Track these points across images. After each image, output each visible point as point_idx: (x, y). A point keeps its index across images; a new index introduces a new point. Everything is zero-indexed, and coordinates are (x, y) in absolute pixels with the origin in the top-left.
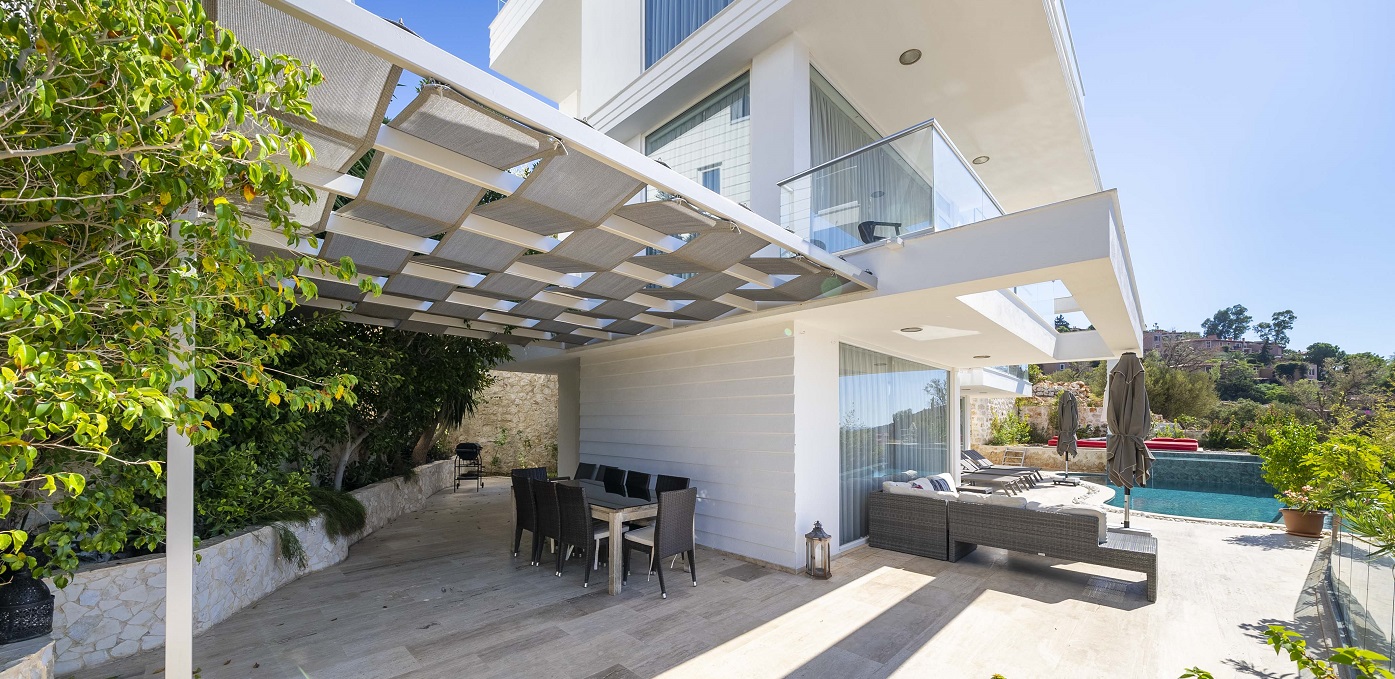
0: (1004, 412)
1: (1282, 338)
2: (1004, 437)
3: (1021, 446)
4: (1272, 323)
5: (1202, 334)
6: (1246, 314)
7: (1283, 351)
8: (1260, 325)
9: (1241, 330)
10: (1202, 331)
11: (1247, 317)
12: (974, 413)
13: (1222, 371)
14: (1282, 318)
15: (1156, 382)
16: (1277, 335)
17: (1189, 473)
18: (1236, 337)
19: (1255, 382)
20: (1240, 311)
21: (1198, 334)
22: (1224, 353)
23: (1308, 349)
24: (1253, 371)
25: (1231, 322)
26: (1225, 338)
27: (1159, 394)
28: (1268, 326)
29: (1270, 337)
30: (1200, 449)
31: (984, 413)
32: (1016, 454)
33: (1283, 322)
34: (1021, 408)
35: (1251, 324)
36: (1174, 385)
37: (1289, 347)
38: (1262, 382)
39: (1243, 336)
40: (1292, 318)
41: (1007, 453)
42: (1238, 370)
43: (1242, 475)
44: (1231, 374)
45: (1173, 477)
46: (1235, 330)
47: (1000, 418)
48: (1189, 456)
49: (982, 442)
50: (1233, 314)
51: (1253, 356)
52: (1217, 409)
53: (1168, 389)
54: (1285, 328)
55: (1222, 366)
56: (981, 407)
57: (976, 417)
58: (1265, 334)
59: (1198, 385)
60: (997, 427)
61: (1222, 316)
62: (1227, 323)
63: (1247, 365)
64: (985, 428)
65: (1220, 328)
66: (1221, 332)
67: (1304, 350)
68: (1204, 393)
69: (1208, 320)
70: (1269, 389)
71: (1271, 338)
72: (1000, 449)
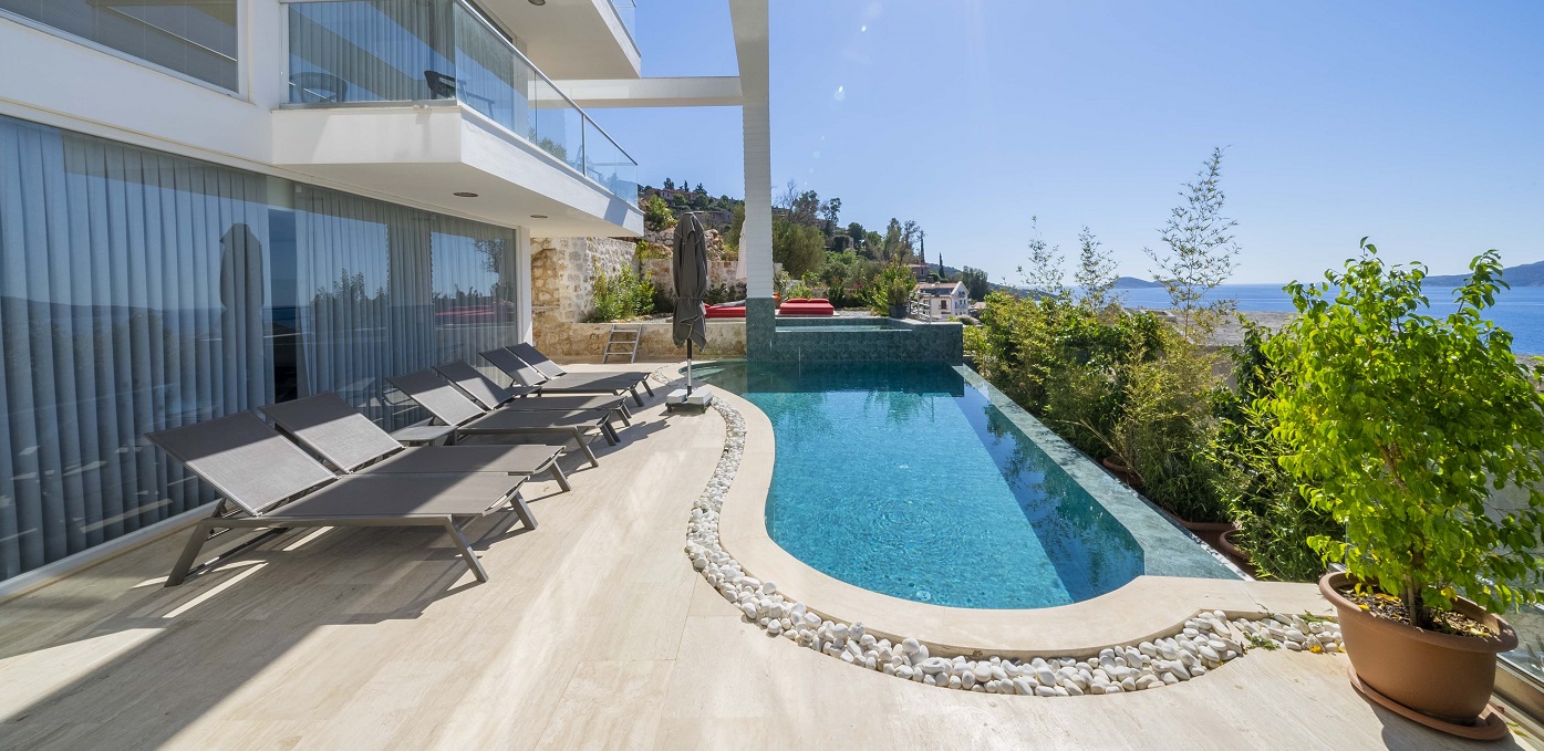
0: (616, 266)
2: (613, 307)
3: (638, 321)
12: (563, 267)
30: (836, 313)
31: (580, 267)
32: (629, 336)
34: (644, 259)
41: (614, 336)
47: (608, 275)
49: (577, 317)
56: (575, 256)
57: (566, 273)
60: (602, 290)
64: (582, 292)
72: (604, 328)
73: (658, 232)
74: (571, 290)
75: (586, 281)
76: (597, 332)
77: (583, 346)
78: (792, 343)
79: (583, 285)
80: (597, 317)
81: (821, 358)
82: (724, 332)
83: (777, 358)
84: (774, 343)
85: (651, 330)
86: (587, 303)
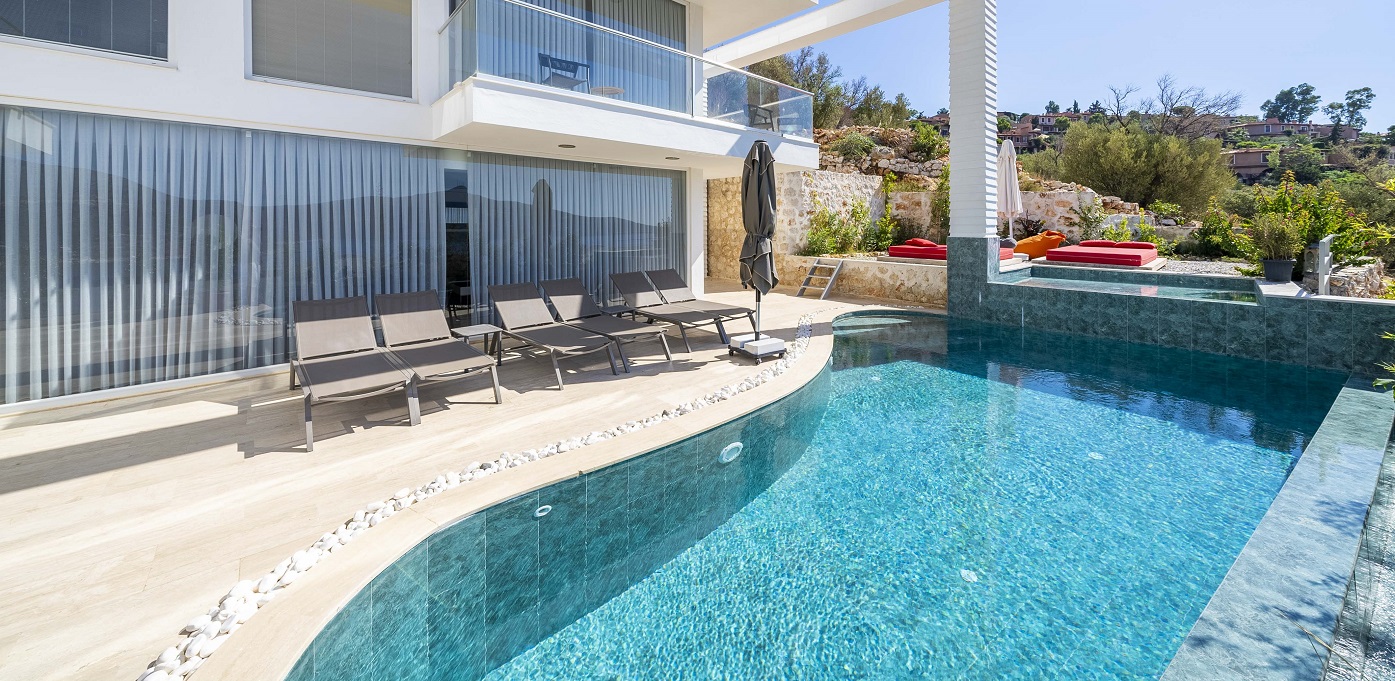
1: (1358, 120)
4: (1345, 103)
5: (1261, 118)
6: (1313, 93)
7: (1358, 135)
8: (1331, 106)
9: (1309, 111)
10: (1261, 115)
11: (1314, 97)
13: (1282, 158)
14: (1357, 97)
16: (1352, 117)
18: (1301, 120)
19: (1323, 169)
20: (1306, 90)
21: (1256, 117)
22: (1286, 137)
23: (1389, 129)
24: (1320, 157)
25: (1296, 104)
26: (1289, 121)
28: (1341, 106)
29: (1343, 118)
33: (1358, 102)
35: (1319, 105)
37: (1365, 129)
38: (1331, 168)
39: (1309, 118)
40: (1370, 96)
42: (1302, 156)
44: (1292, 160)
46: (1301, 112)
50: (1299, 94)
51: (1319, 140)
54: (1360, 107)
55: (1281, 152)
58: (1337, 116)
61: (1285, 97)
62: (1290, 105)
63: (1312, 150)
65: (1283, 110)
66: (1284, 115)
67: (1384, 132)
69: (1268, 102)
70: (1339, 176)
71: (1344, 120)
73: (923, 162)
74: (786, 224)
75: (801, 215)
76: (804, 265)
77: (793, 277)
78: (1011, 300)
79: (798, 219)
80: (810, 250)
81: (1059, 327)
82: (930, 277)
83: (989, 317)
84: (985, 297)
85: (851, 267)
86: (802, 238)
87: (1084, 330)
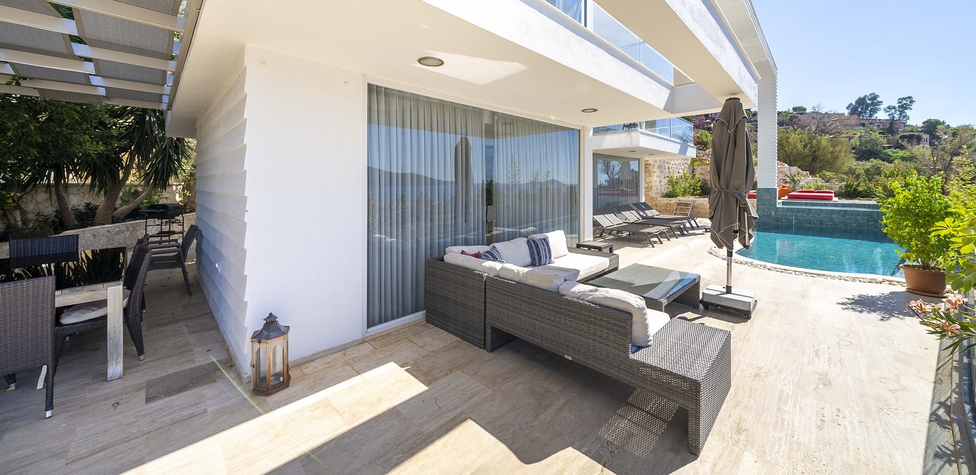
0: (681, 171)
1: (904, 117)
2: (678, 191)
3: (692, 198)
4: (897, 106)
5: (846, 114)
6: (879, 99)
7: (905, 125)
8: (889, 108)
9: (874, 111)
10: (846, 112)
11: (879, 102)
12: (654, 172)
13: (860, 141)
14: (905, 102)
15: (805, 146)
16: (901, 114)
17: (824, 220)
18: (871, 116)
19: (884, 148)
20: (874, 97)
21: (844, 114)
22: (862, 128)
23: (924, 123)
24: (883, 141)
25: (868, 106)
26: (863, 117)
27: (807, 156)
28: (894, 108)
29: (896, 116)
30: (835, 199)
31: (662, 172)
32: (686, 205)
33: (905, 105)
34: (695, 168)
35: (882, 107)
36: (819, 149)
37: (909, 123)
38: (889, 148)
39: (876, 115)
40: (912, 102)
41: (678, 204)
42: (872, 139)
43: (869, 221)
44: (867, 142)
45: (810, 223)
46: (870, 111)
47: (676, 175)
48: (825, 205)
49: (659, 195)
50: (869, 99)
51: (882, 129)
52: (854, 167)
53: (814, 152)
54: (906, 109)
55: (860, 137)
56: (660, 167)
57: (655, 175)
58: (892, 114)
59: (838, 149)
60: (672, 183)
61: (861, 101)
62: (864, 106)
63: (878, 136)
64: (663, 183)
65: (860, 110)
66: (860, 113)
67: (920, 125)
68: (843, 154)
69: (851, 104)
70: (894, 153)
71: (897, 117)
72: (674, 200)
74: (657, 183)
75: (664, 178)
76: (670, 202)
77: (663, 208)
78: (788, 214)
79: (663, 180)
80: (670, 195)
83: (778, 221)
84: (775, 213)
85: (699, 202)
86: (665, 188)
87: (822, 224)
